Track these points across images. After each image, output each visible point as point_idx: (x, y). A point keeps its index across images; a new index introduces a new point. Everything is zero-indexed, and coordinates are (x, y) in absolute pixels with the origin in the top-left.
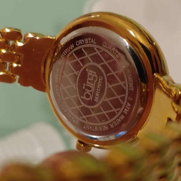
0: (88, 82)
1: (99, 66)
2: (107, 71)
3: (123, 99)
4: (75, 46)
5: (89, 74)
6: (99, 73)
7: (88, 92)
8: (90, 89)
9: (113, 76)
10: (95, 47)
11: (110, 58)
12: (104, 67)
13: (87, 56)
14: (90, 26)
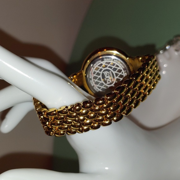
0: (106, 77)
1: (107, 68)
2: (111, 68)
3: (122, 73)
4: (94, 68)
5: (105, 74)
6: (108, 70)
7: (108, 80)
8: (108, 78)
9: (114, 68)
10: (102, 62)
11: (110, 63)
12: (109, 67)
13: (101, 68)
14: (98, 52)
